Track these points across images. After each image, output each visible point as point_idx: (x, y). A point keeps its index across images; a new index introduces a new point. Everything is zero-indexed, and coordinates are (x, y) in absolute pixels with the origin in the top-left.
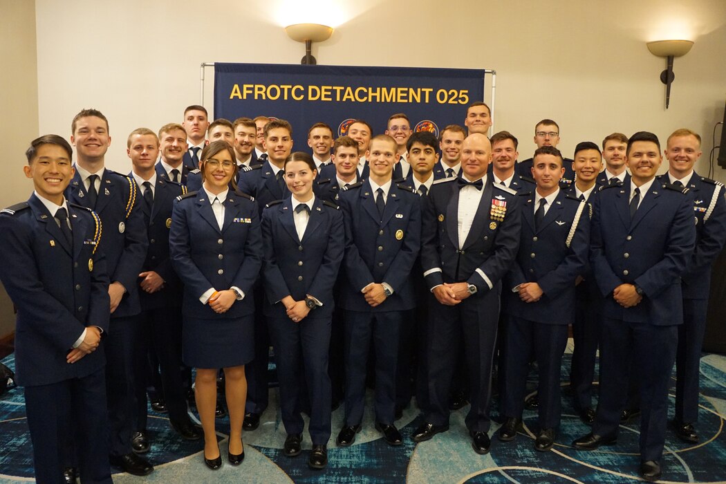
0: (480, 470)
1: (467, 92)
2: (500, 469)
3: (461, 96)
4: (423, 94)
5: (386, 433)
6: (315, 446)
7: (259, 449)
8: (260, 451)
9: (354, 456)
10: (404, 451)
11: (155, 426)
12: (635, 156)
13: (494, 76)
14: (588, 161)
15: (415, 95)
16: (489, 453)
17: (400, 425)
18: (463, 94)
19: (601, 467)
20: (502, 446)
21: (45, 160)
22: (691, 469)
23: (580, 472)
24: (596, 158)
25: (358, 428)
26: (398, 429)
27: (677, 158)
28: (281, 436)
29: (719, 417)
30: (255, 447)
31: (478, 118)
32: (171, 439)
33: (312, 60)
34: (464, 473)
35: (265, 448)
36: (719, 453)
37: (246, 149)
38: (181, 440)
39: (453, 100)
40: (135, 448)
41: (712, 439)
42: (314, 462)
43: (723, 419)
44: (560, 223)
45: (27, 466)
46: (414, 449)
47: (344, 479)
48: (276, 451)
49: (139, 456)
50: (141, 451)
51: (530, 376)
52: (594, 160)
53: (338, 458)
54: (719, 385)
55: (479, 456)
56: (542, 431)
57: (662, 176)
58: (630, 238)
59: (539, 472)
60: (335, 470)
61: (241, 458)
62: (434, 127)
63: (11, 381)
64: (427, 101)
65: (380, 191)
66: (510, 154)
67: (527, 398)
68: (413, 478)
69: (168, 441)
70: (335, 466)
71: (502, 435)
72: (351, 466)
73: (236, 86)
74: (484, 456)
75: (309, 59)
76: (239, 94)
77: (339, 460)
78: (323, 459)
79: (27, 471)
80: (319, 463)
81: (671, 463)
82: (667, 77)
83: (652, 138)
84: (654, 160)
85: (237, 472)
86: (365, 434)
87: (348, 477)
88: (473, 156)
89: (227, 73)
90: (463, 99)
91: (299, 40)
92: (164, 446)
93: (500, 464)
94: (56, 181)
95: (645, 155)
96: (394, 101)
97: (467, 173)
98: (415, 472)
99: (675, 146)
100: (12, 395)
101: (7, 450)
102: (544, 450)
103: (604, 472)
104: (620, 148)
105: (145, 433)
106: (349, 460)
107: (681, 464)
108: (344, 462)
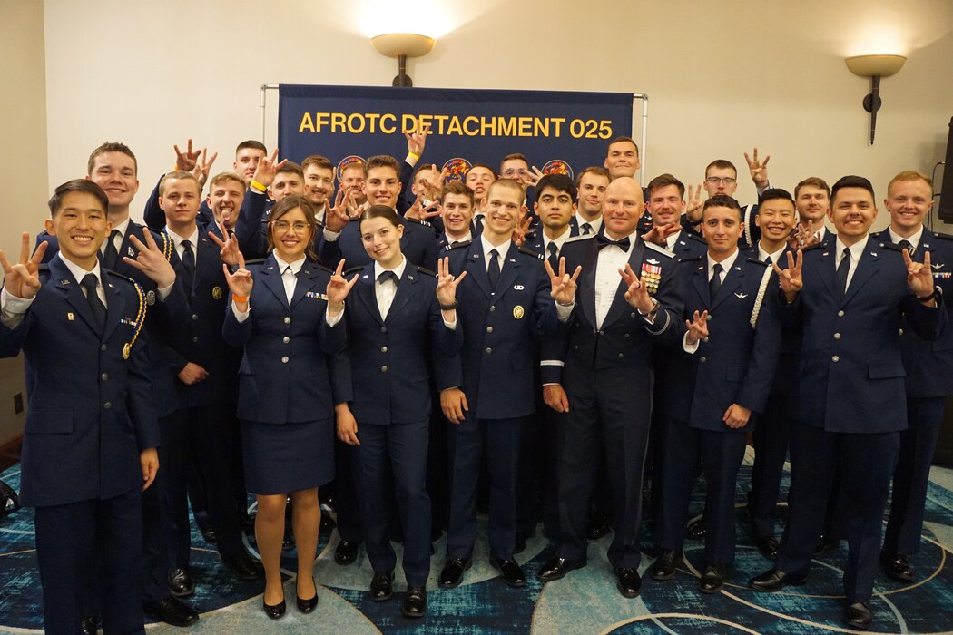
0: (627, 618)
1: (609, 122)
2: (653, 617)
3: (602, 128)
4: (552, 125)
5: (504, 569)
6: (410, 588)
7: (337, 591)
8: (338, 594)
9: (461, 600)
10: (527, 594)
11: (200, 561)
12: (841, 207)
13: (646, 102)
14: (778, 215)
15: (542, 127)
16: (639, 597)
17: (522, 559)
18: (605, 125)
19: (786, 613)
20: (656, 586)
21: (72, 212)
22: (904, 617)
23: (758, 620)
24: (789, 211)
25: (467, 563)
26: (520, 565)
27: (902, 210)
28: (366, 575)
29: (940, 548)
30: (333, 589)
31: (622, 157)
32: (222, 578)
33: (407, 81)
34: (607, 623)
35: (345, 590)
36: (939, 595)
37: (319, 197)
38: (234, 580)
39: (592, 134)
40: (174, 590)
41: (931, 577)
42: (409, 609)
43: (946, 551)
44: (741, 296)
45: (32, 615)
46: (540, 590)
47: (448, 630)
48: (360, 594)
49: (180, 600)
50: (182, 594)
51: (693, 495)
52: (785, 213)
53: (441, 603)
54: (940, 506)
55: (626, 599)
56: (709, 567)
57: (880, 233)
58: (841, 313)
59: (705, 621)
60: (437, 619)
61: (313, 603)
62: (567, 168)
63: (11, 502)
64: (558, 135)
65: (495, 254)
66: (674, 205)
67: (689, 523)
68: (539, 628)
69: (217, 582)
70: (437, 614)
71: (656, 572)
72: (458, 613)
73: (307, 115)
74: (633, 600)
75: (403, 79)
76: (311, 126)
77: (442, 605)
78: (422, 605)
79: (31, 620)
80: (416, 610)
81: (877, 609)
82: (872, 104)
83: (864, 184)
84: (867, 212)
85: (309, 622)
86: (476, 571)
87: (454, 627)
88: (620, 208)
89: (295, 99)
90: (605, 132)
91: (390, 54)
92: (213, 588)
93: (653, 611)
94: (85, 239)
95: (855, 206)
96: (514, 134)
97: (611, 230)
98: (543, 622)
99: (899, 194)
100: (12, 520)
101: (7, 594)
102: (711, 592)
103: (790, 621)
104: (818, 196)
105: (187, 570)
106: (455, 605)
107: (890, 610)
108: (449, 608)
